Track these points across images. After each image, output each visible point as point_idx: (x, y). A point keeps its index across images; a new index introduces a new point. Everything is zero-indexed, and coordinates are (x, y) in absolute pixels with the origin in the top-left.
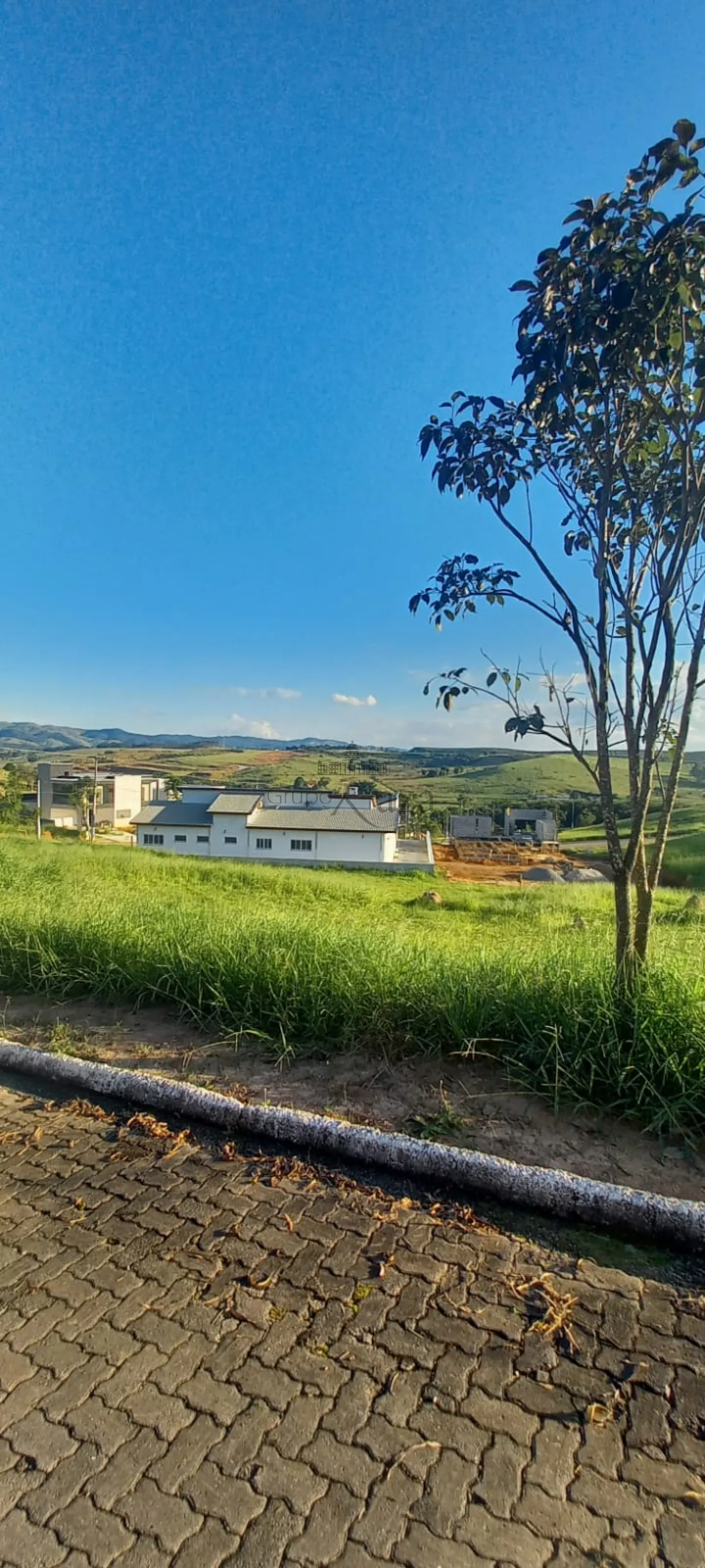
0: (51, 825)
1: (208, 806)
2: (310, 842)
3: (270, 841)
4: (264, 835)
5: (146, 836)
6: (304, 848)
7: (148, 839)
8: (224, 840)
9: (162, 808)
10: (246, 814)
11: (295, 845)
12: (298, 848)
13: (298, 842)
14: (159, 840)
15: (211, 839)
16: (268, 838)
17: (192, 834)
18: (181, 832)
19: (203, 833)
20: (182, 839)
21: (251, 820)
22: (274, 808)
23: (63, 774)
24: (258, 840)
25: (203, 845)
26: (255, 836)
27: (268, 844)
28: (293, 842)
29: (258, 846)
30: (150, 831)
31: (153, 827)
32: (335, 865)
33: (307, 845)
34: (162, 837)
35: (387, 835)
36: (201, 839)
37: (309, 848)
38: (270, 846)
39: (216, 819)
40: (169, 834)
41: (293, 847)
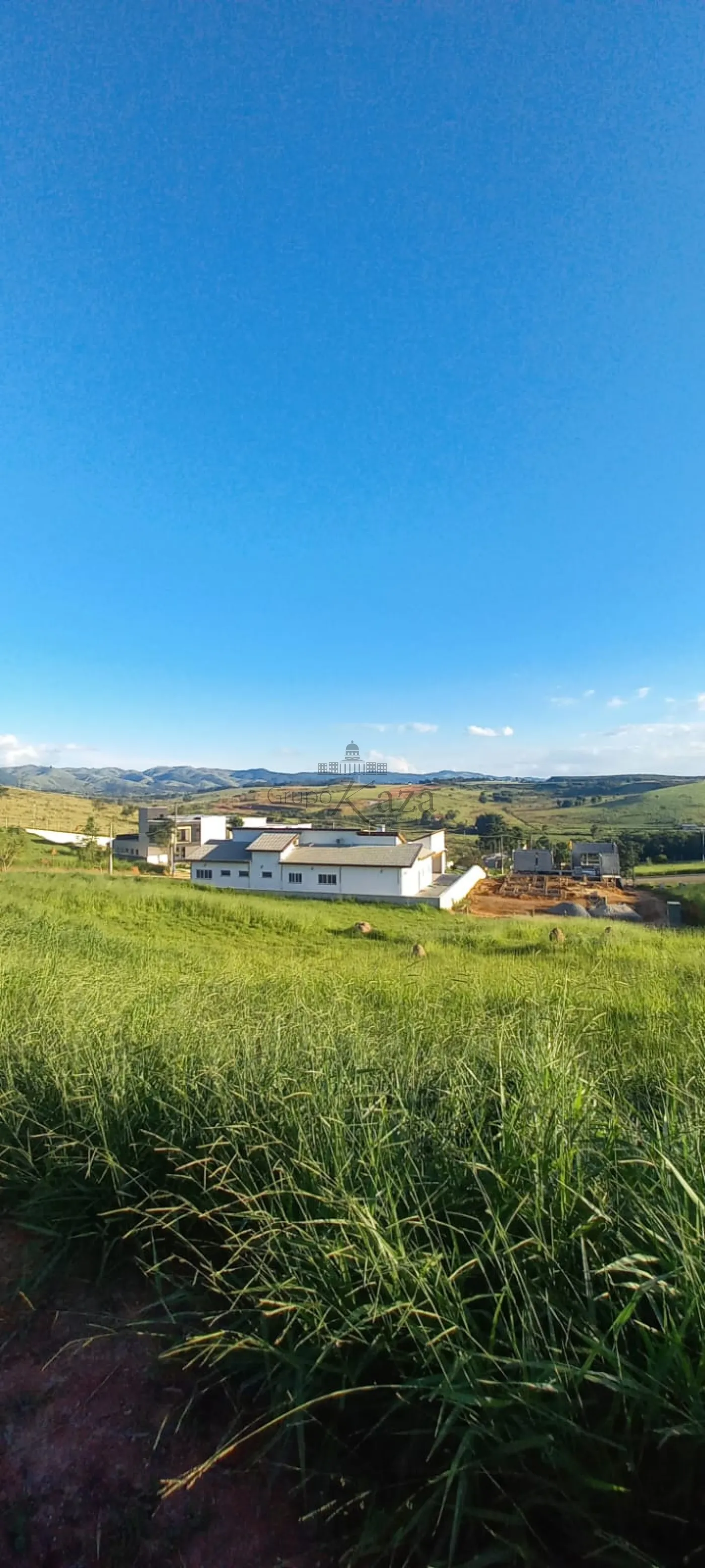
0: (143, 861)
1: (249, 844)
2: (335, 877)
3: (300, 875)
4: (296, 871)
5: (198, 871)
6: (330, 882)
7: (200, 874)
8: (261, 875)
9: (215, 846)
10: (279, 852)
11: (322, 879)
12: (325, 882)
13: (325, 876)
14: (208, 875)
15: (251, 874)
16: (299, 872)
17: (235, 869)
18: (226, 868)
19: (244, 868)
20: (226, 873)
21: (284, 856)
22: (307, 845)
23: (158, 817)
24: (290, 875)
25: (245, 879)
26: (288, 871)
27: (299, 878)
28: (320, 876)
29: (290, 880)
30: (201, 867)
31: (203, 864)
32: (350, 897)
33: (333, 880)
34: (210, 872)
35: (404, 870)
36: (244, 874)
37: (335, 882)
38: (301, 881)
39: (254, 855)
40: (216, 869)
41: (320, 881)
